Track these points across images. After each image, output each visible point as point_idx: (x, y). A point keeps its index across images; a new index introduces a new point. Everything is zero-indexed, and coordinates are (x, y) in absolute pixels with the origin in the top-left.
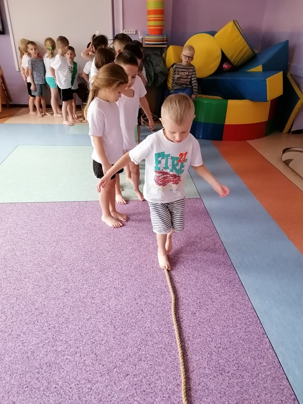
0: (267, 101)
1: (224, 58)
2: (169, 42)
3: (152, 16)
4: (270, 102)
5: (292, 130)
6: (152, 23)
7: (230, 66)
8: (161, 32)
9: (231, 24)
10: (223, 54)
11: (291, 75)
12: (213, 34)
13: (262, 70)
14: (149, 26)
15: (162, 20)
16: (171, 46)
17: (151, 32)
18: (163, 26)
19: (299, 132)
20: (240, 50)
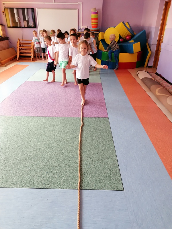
4: (137, 53)
6: (93, 23)
7: (123, 40)
8: (96, 27)
9: (121, 23)
11: (148, 44)
13: (133, 41)
14: (92, 25)
15: (97, 22)
16: (100, 33)
17: (93, 27)
18: (97, 25)
19: (151, 67)
20: (125, 33)
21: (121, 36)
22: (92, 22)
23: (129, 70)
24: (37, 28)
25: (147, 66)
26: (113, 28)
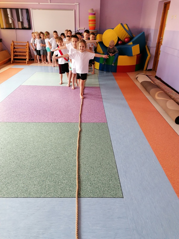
3: (91, 22)
6: (91, 25)
7: (121, 42)
9: (120, 25)
13: (132, 44)
14: (89, 26)
16: (98, 34)
17: (90, 29)
18: (95, 26)
19: (150, 70)
20: (124, 35)
21: (120, 38)
22: (89, 24)
23: (128, 73)
24: (32, 29)
25: (146, 70)
26: (111, 29)
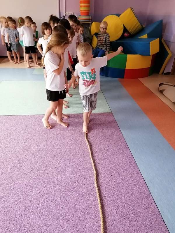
0: (150, 55)
1: (125, 30)
2: (93, 20)
3: (83, 4)
4: (152, 56)
5: (164, 72)
6: (83, 9)
7: (128, 35)
8: (88, 14)
9: (129, 9)
10: (124, 27)
11: (164, 40)
12: (118, 15)
13: (147, 37)
14: (81, 10)
15: (89, 7)
16: (94, 22)
17: (82, 14)
18: (89, 10)
19: (168, 74)
22: (81, 7)
23: (140, 79)
26: (114, 16)
